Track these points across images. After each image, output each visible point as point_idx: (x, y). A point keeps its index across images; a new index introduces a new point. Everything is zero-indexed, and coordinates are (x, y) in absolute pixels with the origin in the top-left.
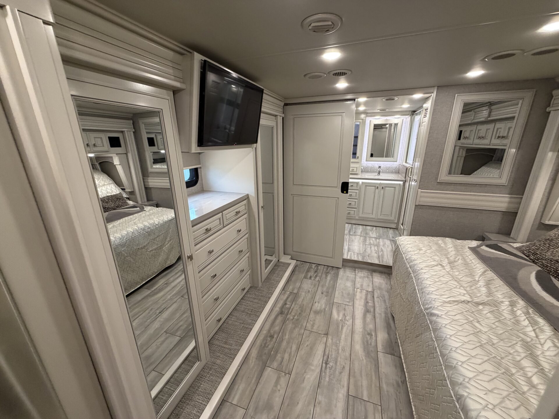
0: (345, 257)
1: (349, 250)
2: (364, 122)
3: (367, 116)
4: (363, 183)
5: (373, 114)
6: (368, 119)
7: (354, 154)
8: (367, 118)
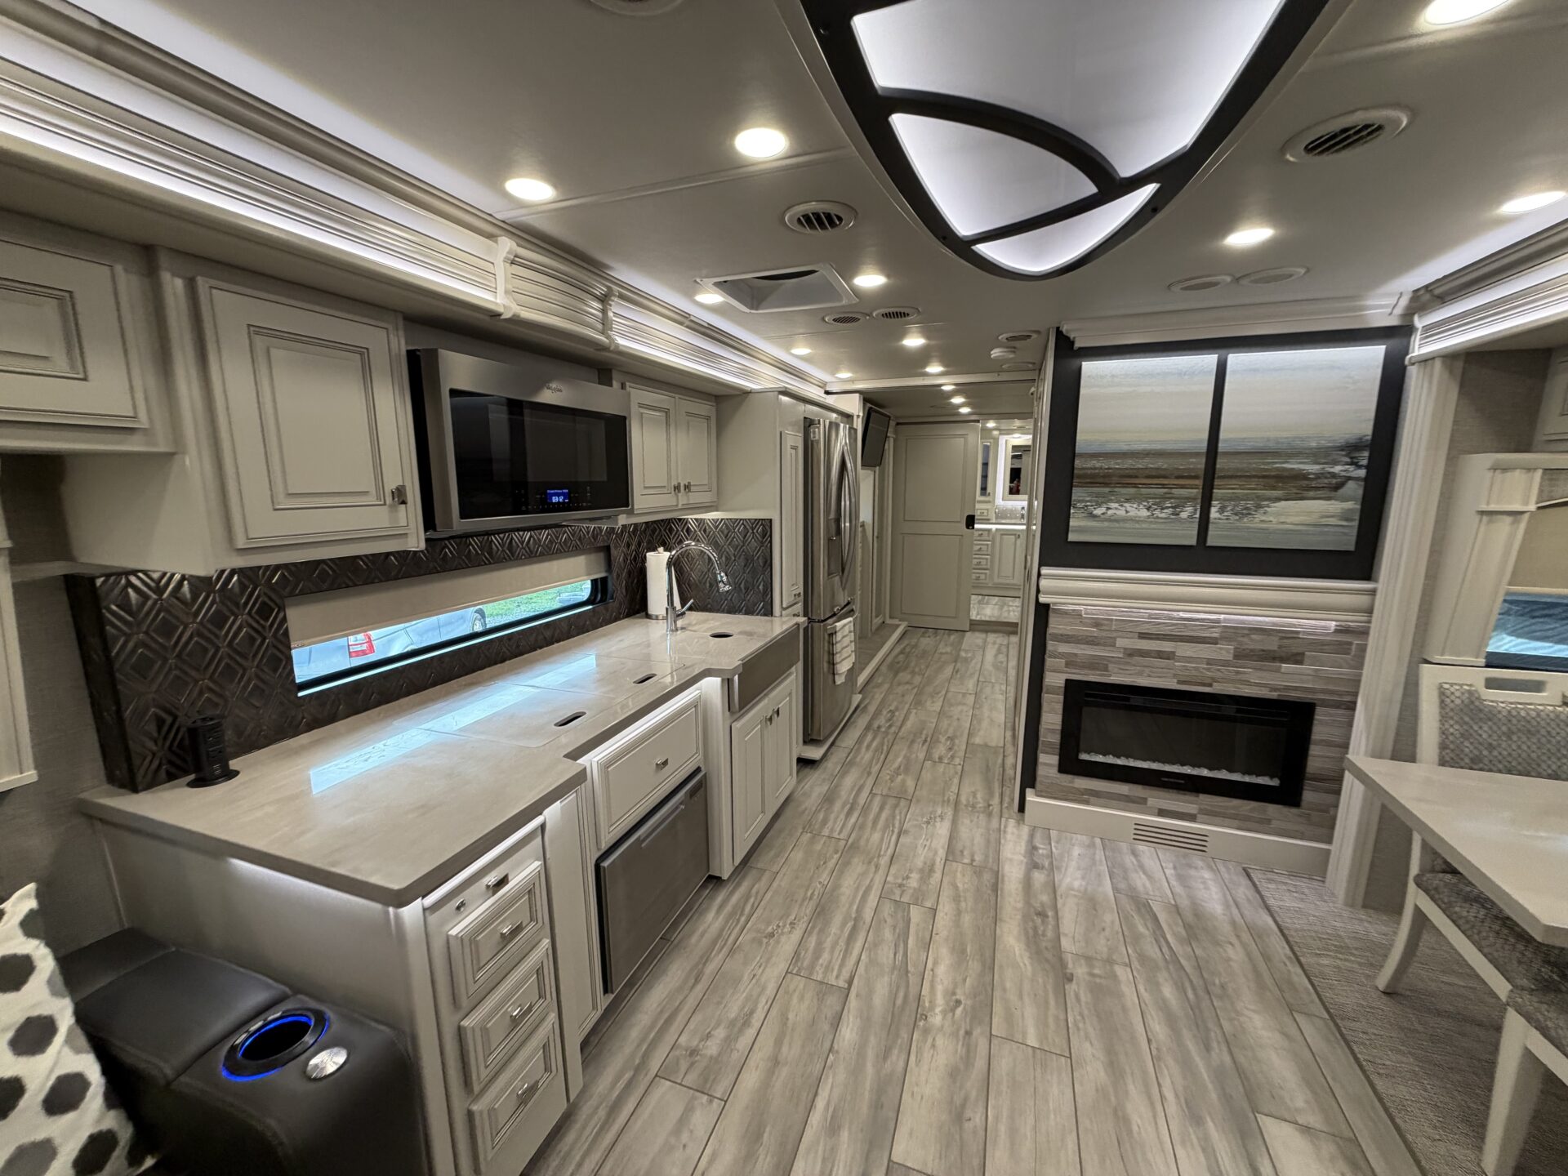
0: (973, 618)
1: (978, 614)
2: (996, 440)
3: (1000, 434)
4: (997, 530)
5: (1009, 432)
6: (1003, 439)
7: (984, 489)
8: (1001, 437)
